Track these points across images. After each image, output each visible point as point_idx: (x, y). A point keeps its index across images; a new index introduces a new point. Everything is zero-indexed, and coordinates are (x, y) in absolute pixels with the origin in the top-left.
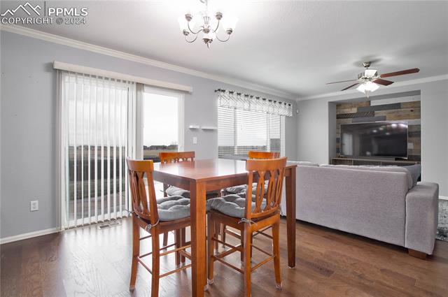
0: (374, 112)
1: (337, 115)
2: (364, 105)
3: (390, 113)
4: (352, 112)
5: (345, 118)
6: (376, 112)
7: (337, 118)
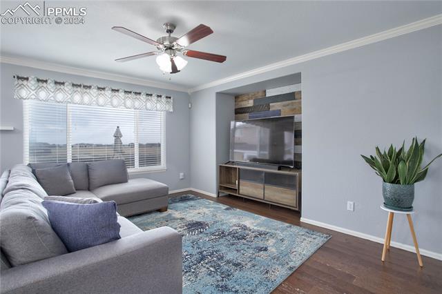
0: (269, 105)
1: (236, 110)
2: (260, 95)
3: (284, 106)
4: (249, 105)
5: (241, 113)
6: (271, 104)
7: (236, 113)
